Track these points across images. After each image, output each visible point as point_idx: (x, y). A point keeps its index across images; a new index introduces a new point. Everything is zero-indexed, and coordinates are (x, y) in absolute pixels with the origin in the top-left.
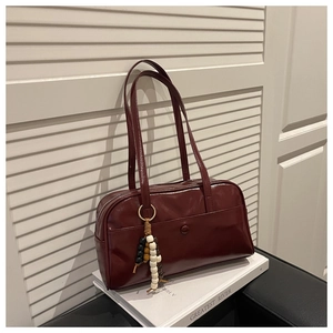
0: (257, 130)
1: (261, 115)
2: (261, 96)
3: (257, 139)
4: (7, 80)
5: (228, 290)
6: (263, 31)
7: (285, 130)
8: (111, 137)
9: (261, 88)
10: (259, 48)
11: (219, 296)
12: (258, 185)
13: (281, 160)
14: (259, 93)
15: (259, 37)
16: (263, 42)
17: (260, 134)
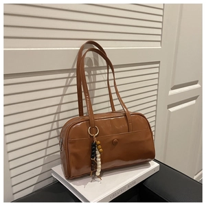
0: (156, 87)
1: (158, 78)
2: (159, 67)
3: (155, 93)
4: (4, 47)
5: (134, 182)
6: (162, 29)
7: (172, 89)
8: (67, 86)
9: (159, 62)
10: (159, 38)
11: (128, 185)
12: (155, 121)
13: (170, 106)
14: (158, 65)
15: (159, 32)
16: (161, 35)
17: (157, 90)
